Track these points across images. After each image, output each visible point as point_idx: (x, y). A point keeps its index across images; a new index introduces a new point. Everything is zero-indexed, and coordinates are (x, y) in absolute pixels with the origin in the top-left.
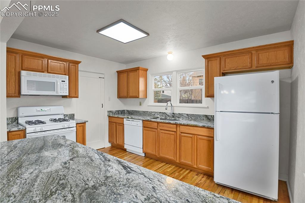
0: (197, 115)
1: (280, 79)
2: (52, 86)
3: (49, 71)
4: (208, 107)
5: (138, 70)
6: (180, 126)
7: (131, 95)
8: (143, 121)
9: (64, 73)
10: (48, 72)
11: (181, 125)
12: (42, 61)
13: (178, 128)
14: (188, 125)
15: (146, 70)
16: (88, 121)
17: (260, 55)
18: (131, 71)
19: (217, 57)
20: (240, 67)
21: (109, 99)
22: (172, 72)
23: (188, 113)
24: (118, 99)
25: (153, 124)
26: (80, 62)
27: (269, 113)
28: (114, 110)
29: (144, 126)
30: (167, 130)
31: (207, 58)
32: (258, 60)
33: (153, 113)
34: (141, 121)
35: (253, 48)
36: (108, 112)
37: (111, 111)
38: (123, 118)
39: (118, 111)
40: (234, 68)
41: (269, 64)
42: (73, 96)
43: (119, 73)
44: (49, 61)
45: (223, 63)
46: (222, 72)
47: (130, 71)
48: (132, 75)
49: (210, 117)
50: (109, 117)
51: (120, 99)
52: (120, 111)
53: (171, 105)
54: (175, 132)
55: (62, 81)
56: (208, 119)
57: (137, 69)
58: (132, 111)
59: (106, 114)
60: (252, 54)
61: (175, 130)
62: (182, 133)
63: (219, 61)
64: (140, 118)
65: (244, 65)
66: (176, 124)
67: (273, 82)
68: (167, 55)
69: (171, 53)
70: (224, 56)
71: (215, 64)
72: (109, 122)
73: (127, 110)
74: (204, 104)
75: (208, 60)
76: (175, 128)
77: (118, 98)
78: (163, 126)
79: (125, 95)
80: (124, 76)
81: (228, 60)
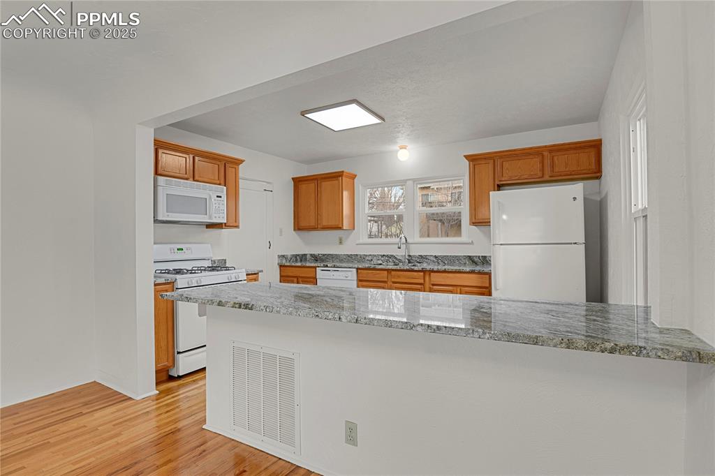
0: (453, 257)
1: (584, 195)
2: (203, 204)
3: (196, 178)
4: (472, 243)
5: (340, 176)
6: (430, 274)
7: (325, 223)
8: (358, 269)
9: (218, 182)
10: (194, 180)
11: (433, 271)
12: (186, 158)
13: (427, 278)
14: (445, 271)
15: (353, 177)
16: (262, 271)
17: (555, 158)
18: (325, 178)
19: (490, 158)
20: (525, 177)
21: (281, 232)
22: (405, 181)
23: (437, 254)
24: (294, 233)
25: (378, 274)
26: (242, 161)
27: (571, 244)
28: (289, 253)
29: (361, 279)
30: (406, 283)
31: (473, 159)
32: (553, 166)
33: (367, 258)
34: (355, 270)
35: (546, 146)
36: (279, 256)
37: (283, 256)
38: (315, 267)
39: (296, 256)
40: (517, 178)
41: (569, 173)
42: (231, 225)
43: (298, 182)
44: (197, 158)
45: (498, 168)
46: (497, 182)
47: (322, 178)
48: (326, 185)
49: (476, 259)
50: (281, 266)
51: (299, 232)
52: (298, 255)
53: (406, 241)
54: (421, 284)
55: (218, 197)
56: (473, 262)
57: (337, 176)
58: (324, 255)
59: (276, 261)
60: (543, 156)
61: (422, 281)
62: (433, 285)
63: (492, 166)
64: (351, 265)
65: (532, 173)
66: (423, 271)
67: (575, 199)
68: (397, 151)
69: (405, 148)
70: (501, 157)
71: (486, 170)
72: (281, 276)
73: (311, 255)
74: (464, 238)
75: (474, 163)
76: (422, 278)
77: (294, 230)
78: (399, 277)
79: (313, 223)
80: (309, 188)
81: (506, 165)
